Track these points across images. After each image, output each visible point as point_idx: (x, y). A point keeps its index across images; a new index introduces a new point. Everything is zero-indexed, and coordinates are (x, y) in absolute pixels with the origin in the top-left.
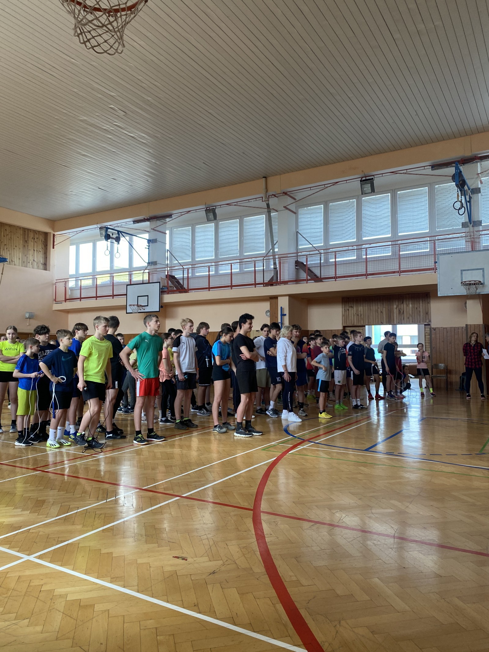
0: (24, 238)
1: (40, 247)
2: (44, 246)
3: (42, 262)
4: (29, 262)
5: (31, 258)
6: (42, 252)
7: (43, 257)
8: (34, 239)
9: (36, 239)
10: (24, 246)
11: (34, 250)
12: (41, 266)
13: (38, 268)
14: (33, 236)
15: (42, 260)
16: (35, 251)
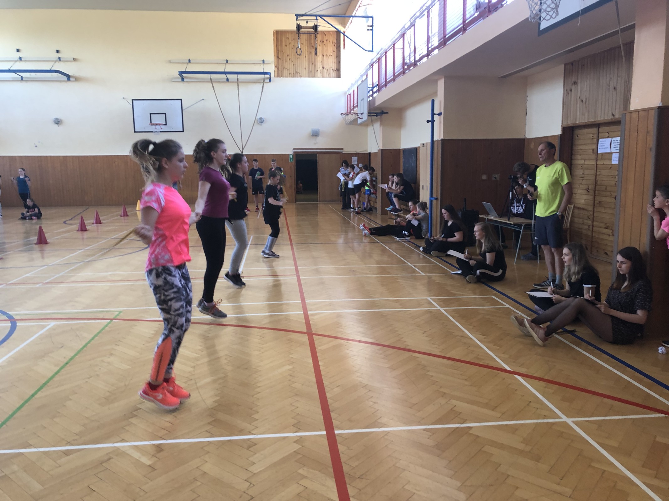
0: (311, 44)
1: (331, 50)
2: (335, 48)
3: (334, 69)
4: (317, 71)
5: (319, 66)
6: (333, 56)
7: (335, 61)
8: (323, 42)
9: (325, 41)
10: (310, 53)
11: (323, 56)
12: (333, 74)
13: (329, 76)
14: (321, 39)
15: (334, 67)
16: (325, 56)
